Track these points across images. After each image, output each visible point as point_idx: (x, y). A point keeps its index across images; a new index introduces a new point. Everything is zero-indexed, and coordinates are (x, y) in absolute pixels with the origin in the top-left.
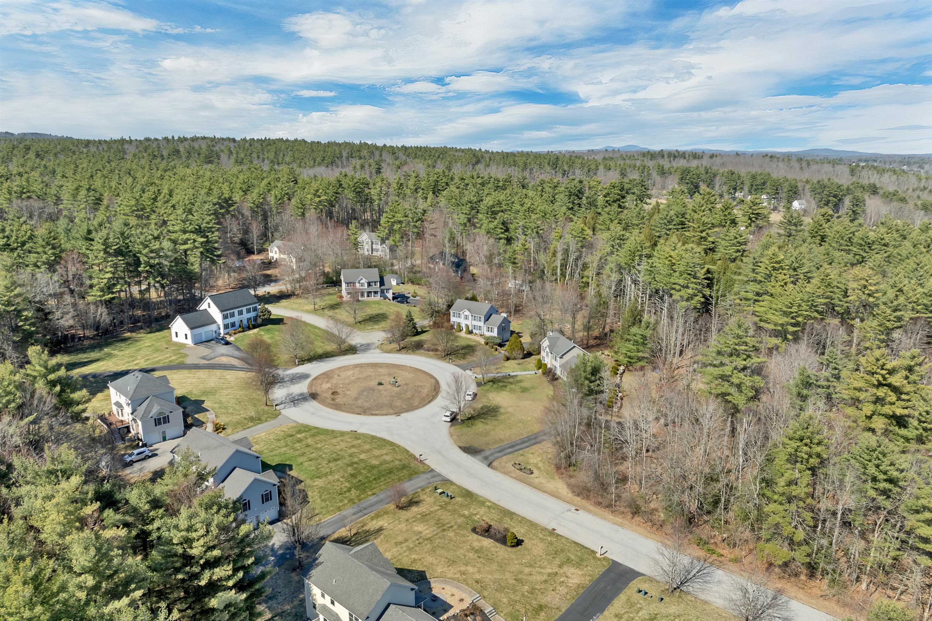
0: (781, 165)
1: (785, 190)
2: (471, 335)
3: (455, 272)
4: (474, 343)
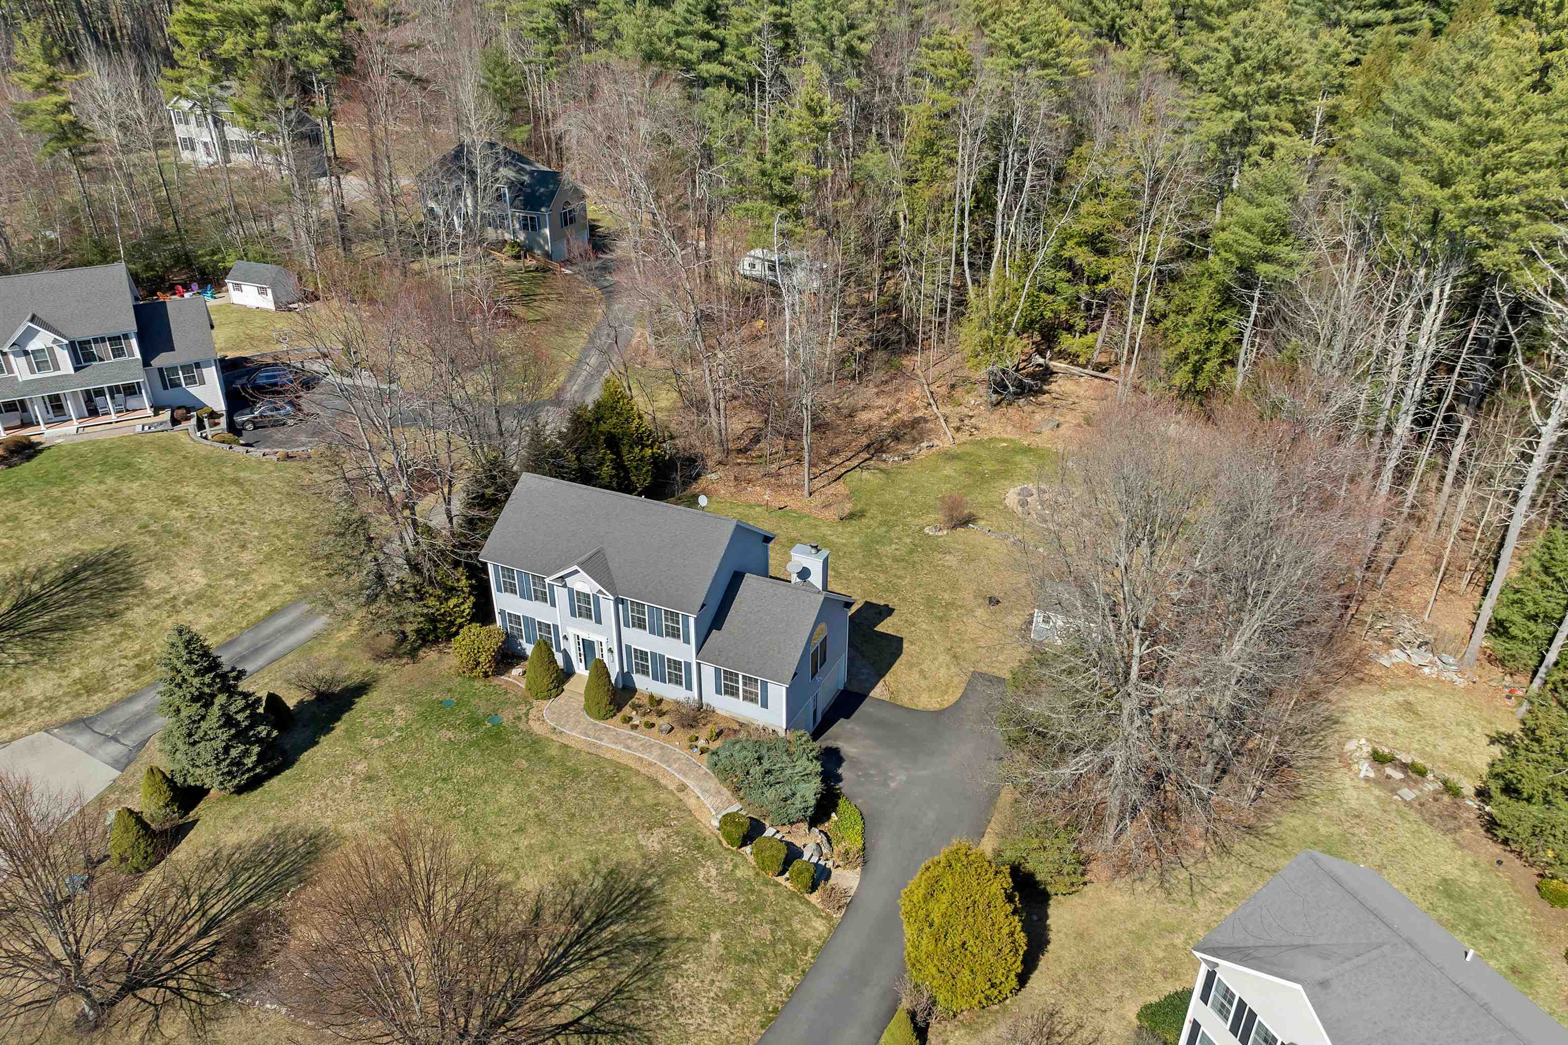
2: (627, 720)
3: (525, 227)
4: (659, 832)
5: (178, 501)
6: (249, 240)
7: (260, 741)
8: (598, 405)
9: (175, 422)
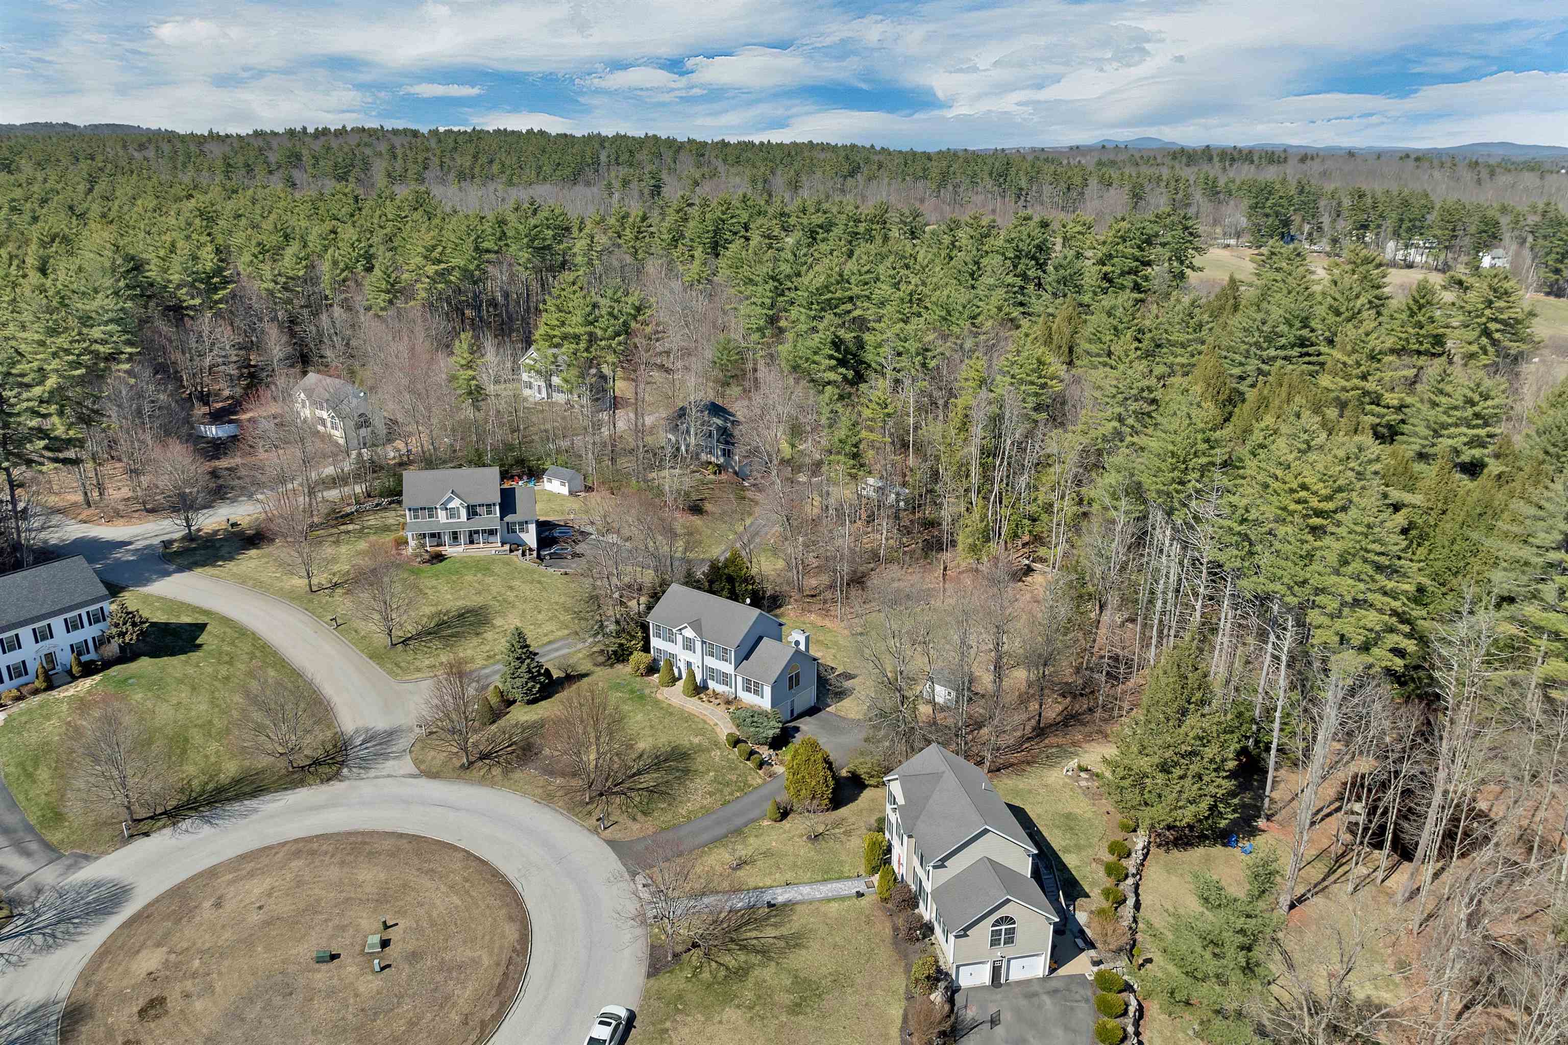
0: (1437, 174)
1: (1473, 229)
2: (701, 699)
3: (724, 455)
4: (699, 738)
5: (511, 588)
6: (558, 452)
7: (541, 683)
8: (727, 559)
9: (511, 551)
